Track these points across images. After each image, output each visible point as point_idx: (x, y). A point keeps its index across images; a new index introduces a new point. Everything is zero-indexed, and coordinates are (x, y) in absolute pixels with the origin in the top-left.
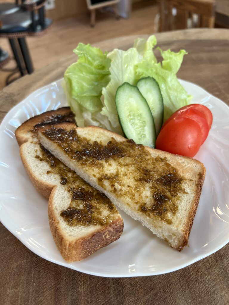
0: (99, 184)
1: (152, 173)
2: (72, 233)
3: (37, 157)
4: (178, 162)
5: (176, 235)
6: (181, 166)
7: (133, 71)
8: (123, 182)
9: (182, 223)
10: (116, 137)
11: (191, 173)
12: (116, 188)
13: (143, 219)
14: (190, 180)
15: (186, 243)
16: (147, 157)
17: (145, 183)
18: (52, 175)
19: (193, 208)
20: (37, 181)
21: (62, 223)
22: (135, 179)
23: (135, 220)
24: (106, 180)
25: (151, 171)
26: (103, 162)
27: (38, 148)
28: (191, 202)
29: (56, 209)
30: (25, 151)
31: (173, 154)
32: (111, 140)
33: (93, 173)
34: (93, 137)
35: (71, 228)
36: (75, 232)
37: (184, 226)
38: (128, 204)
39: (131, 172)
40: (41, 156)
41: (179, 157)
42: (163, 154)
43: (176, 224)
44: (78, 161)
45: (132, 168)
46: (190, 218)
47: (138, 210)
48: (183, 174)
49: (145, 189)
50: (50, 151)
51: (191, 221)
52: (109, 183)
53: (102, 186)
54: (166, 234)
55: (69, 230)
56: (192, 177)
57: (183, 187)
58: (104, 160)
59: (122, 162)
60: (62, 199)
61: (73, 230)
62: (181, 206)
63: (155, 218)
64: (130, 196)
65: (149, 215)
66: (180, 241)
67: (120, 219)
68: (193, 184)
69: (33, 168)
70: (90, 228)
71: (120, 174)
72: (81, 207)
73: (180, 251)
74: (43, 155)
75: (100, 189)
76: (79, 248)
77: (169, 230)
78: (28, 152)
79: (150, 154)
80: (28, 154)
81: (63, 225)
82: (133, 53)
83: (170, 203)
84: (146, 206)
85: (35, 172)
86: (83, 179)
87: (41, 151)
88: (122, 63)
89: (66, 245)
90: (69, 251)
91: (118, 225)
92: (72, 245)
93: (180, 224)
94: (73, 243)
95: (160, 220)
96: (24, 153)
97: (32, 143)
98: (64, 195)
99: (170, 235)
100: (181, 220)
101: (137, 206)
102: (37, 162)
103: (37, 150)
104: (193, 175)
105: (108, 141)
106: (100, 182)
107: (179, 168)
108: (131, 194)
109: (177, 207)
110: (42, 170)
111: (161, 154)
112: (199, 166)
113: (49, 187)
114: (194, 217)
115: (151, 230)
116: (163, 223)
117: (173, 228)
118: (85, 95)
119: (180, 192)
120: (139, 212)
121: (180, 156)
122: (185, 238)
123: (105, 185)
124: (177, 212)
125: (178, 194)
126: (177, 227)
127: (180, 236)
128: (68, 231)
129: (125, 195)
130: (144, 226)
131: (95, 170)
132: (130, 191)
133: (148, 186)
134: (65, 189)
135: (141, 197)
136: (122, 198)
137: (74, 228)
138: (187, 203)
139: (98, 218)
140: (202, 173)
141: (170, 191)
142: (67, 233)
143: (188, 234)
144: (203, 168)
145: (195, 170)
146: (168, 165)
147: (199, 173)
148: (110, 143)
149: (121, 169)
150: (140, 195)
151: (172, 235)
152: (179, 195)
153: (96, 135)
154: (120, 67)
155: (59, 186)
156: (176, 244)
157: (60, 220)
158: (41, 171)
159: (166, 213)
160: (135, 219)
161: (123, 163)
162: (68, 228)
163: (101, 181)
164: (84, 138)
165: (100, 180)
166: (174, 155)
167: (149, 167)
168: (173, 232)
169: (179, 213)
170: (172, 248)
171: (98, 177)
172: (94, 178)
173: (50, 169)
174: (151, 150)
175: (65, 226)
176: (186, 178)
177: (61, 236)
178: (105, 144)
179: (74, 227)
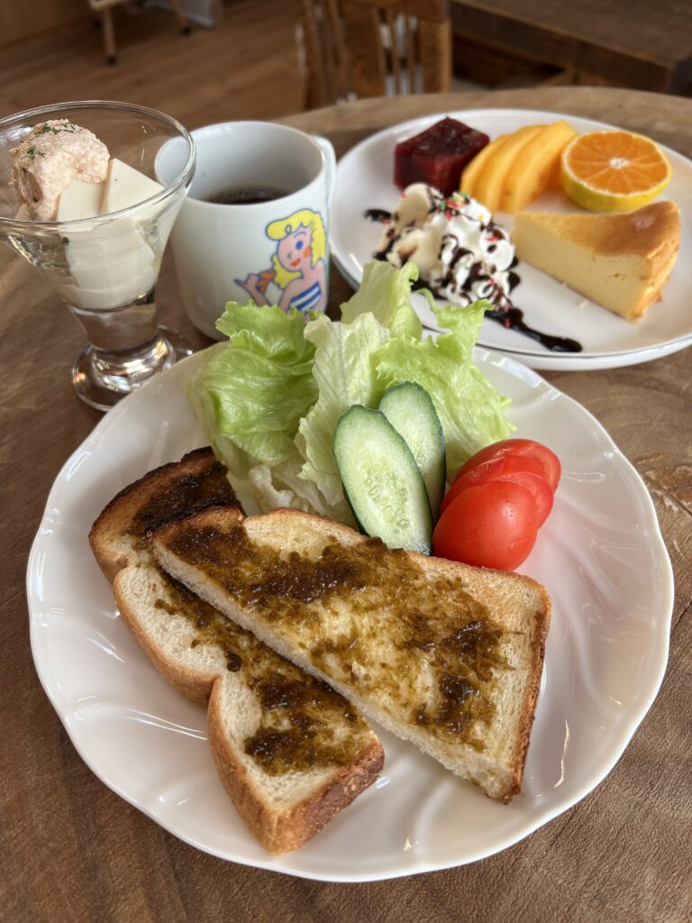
0: (315, 665)
1: (431, 623)
2: (280, 794)
3: (159, 604)
4: (487, 587)
5: (496, 772)
6: (496, 598)
7: (367, 371)
8: (371, 655)
9: (507, 747)
10: (339, 533)
11: (519, 614)
12: (357, 672)
13: (422, 740)
14: (518, 633)
15: (517, 790)
16: (418, 583)
17: (418, 651)
18: (205, 649)
19: (527, 706)
20: (173, 670)
21: (254, 771)
22: (395, 645)
23: (402, 741)
24: (331, 654)
25: (428, 619)
26: (317, 607)
27: (156, 579)
28: (523, 690)
29: (232, 737)
30: (128, 593)
31: (475, 568)
32: (329, 543)
33: (299, 639)
34: (287, 542)
35: (276, 780)
36: (286, 789)
37: (510, 752)
38: (385, 709)
39: (385, 628)
40: (168, 601)
41: (490, 575)
42: (452, 568)
43: (494, 751)
44: (260, 611)
45: (385, 615)
46: (522, 732)
47: (410, 722)
48: (500, 618)
49: (420, 668)
50: (185, 583)
51: (524, 740)
52: (338, 660)
53: (323, 668)
54: (474, 770)
55: (272, 786)
56: (521, 624)
57: (502, 654)
58: (319, 602)
59: (361, 600)
60: (239, 709)
61: (280, 784)
62: (502, 704)
63: (447, 739)
64: (389, 690)
65: (435, 733)
66: (504, 786)
67: (376, 744)
68: (524, 645)
69: (156, 636)
70: (316, 775)
71: (362, 635)
72: (285, 725)
73: (506, 804)
74: (173, 596)
75: (319, 674)
76: (299, 824)
77: (481, 764)
78: (136, 594)
79: (422, 573)
80: (136, 600)
81: (255, 776)
82: (366, 325)
83: (476, 700)
84: (427, 710)
85: (162, 646)
86: (275, 650)
87: (166, 587)
88: (341, 355)
89: (273, 822)
90: (279, 832)
91: (374, 759)
92: (286, 822)
93: (501, 748)
94: (287, 816)
95: (460, 744)
96: (127, 598)
97: (138, 566)
98: (241, 699)
99: (482, 773)
100: (503, 739)
101: (407, 714)
102: (162, 616)
103: (155, 585)
104: (523, 620)
105: (323, 548)
106: (318, 660)
107: (490, 602)
108: (390, 685)
109: (494, 707)
110: (177, 639)
111: (447, 571)
112: (535, 594)
113: (204, 682)
114: (530, 728)
115: (440, 761)
116: (467, 749)
117: (488, 758)
118: (254, 429)
119: (496, 668)
120: (413, 726)
121: (491, 572)
122: (514, 779)
123: (330, 668)
124: (493, 719)
125: (494, 675)
126: (497, 756)
127: (504, 775)
128: (270, 790)
129: (378, 687)
130: (425, 753)
131: (302, 630)
132: (388, 677)
133: (426, 660)
134: (242, 683)
135: (415, 690)
136: (372, 696)
137: (282, 779)
138: (516, 695)
139: (328, 748)
140: (542, 612)
141: (474, 668)
142: (270, 794)
143: (520, 771)
144: (544, 599)
145: (528, 605)
146: (465, 598)
147: (537, 612)
148: (327, 551)
149: (360, 621)
150: (410, 686)
151: (486, 772)
152: (496, 674)
153: (293, 533)
154: (337, 364)
155: (225, 677)
156: (498, 790)
157: (248, 763)
158: (175, 640)
159: (472, 726)
160: (403, 738)
161: (364, 604)
162: (268, 782)
163: (320, 656)
164: (265, 547)
165: (316, 653)
166: (478, 569)
167: (424, 608)
168: (488, 767)
169: (499, 721)
170: (489, 797)
171: (312, 647)
172: (301, 651)
173: (196, 635)
174: (425, 561)
175: (261, 776)
176: (509, 629)
177: (258, 803)
178: (316, 557)
179: (281, 776)
